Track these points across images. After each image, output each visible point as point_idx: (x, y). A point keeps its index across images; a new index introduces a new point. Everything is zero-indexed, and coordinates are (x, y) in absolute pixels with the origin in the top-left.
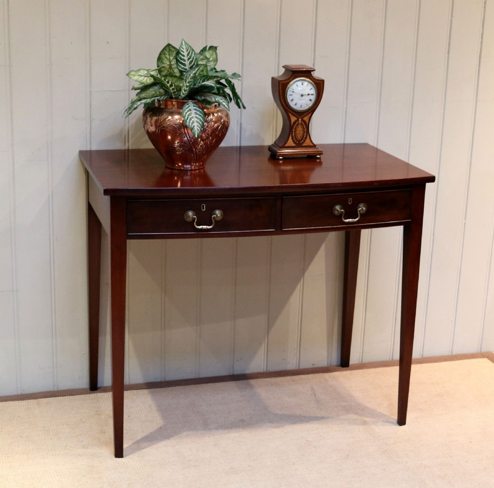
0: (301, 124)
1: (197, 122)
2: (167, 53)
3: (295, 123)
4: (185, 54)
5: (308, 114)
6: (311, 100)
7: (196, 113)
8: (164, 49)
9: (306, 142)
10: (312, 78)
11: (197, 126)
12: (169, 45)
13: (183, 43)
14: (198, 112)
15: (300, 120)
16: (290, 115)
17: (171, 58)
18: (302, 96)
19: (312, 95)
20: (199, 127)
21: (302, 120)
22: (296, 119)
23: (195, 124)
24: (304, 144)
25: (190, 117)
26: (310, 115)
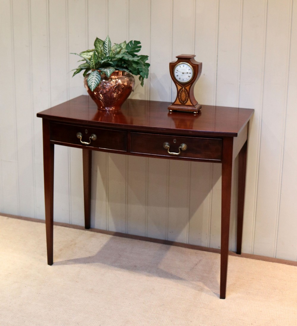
0: (184, 91)
1: (95, 82)
2: (98, 43)
3: (180, 90)
4: (107, 44)
5: (189, 85)
6: (189, 77)
7: (96, 78)
8: (96, 41)
9: (187, 103)
10: (191, 63)
11: (94, 84)
12: (97, 39)
13: (108, 38)
14: (97, 77)
15: (183, 88)
16: (177, 85)
17: (101, 46)
18: (183, 73)
19: (190, 73)
20: (95, 85)
21: (185, 89)
22: (181, 87)
23: (93, 83)
24: (186, 104)
25: (91, 79)
26: (190, 86)
